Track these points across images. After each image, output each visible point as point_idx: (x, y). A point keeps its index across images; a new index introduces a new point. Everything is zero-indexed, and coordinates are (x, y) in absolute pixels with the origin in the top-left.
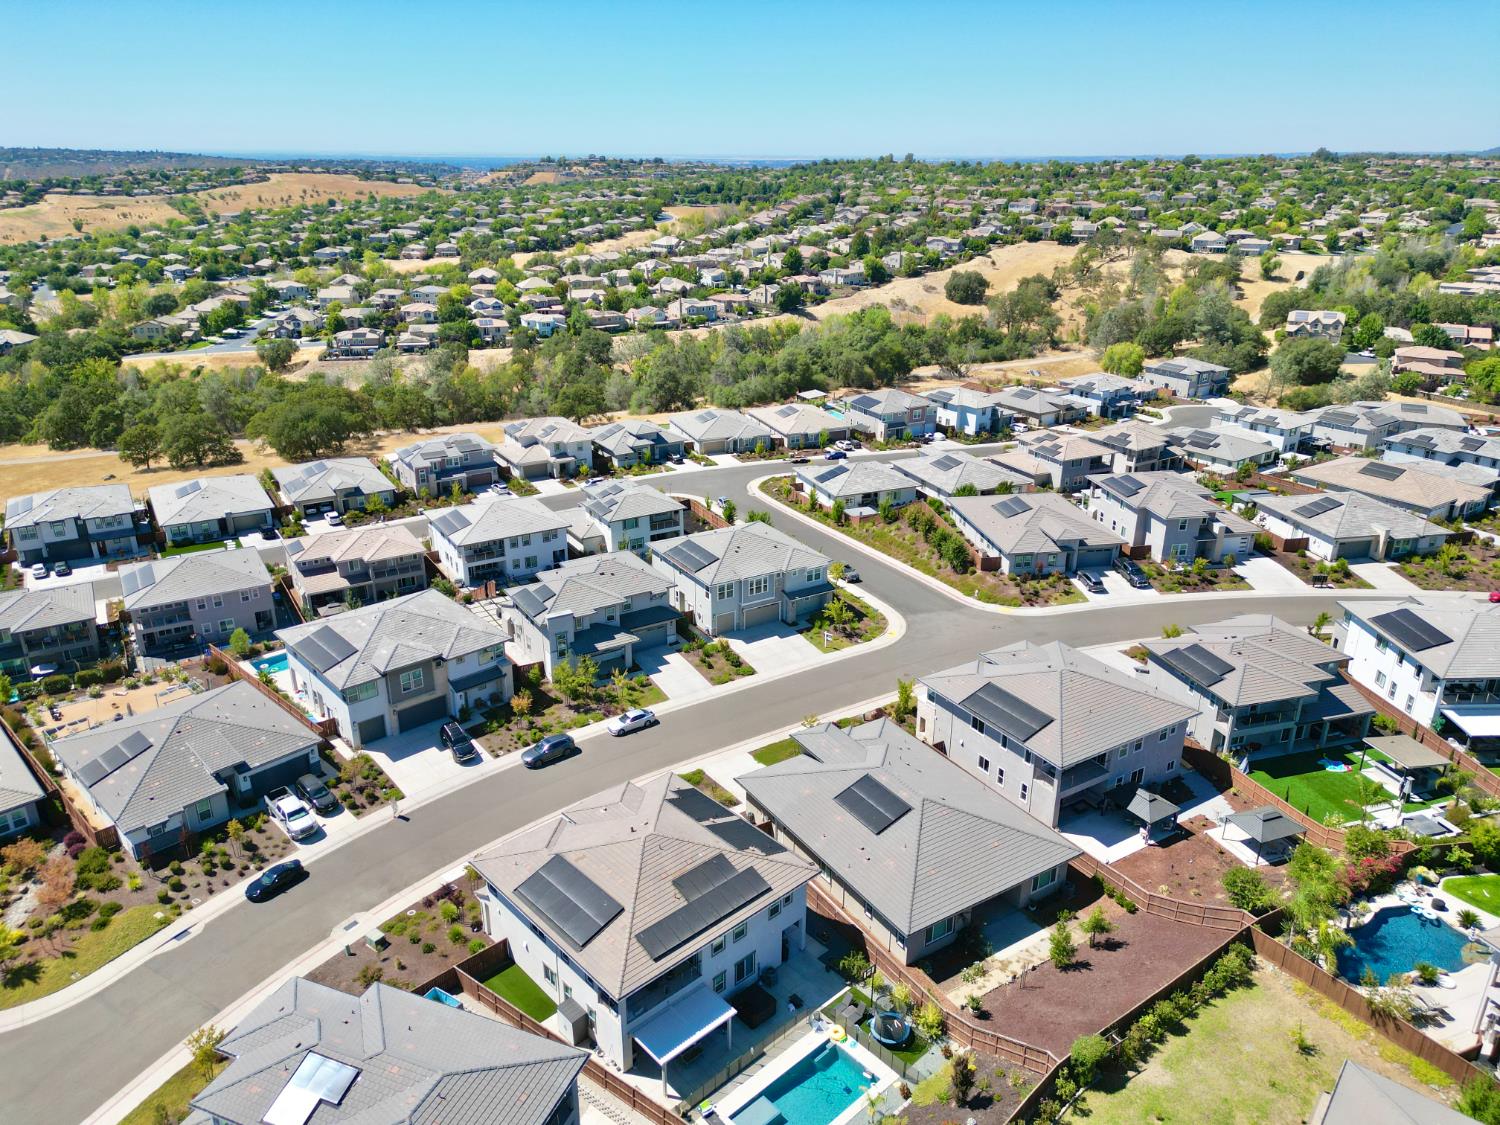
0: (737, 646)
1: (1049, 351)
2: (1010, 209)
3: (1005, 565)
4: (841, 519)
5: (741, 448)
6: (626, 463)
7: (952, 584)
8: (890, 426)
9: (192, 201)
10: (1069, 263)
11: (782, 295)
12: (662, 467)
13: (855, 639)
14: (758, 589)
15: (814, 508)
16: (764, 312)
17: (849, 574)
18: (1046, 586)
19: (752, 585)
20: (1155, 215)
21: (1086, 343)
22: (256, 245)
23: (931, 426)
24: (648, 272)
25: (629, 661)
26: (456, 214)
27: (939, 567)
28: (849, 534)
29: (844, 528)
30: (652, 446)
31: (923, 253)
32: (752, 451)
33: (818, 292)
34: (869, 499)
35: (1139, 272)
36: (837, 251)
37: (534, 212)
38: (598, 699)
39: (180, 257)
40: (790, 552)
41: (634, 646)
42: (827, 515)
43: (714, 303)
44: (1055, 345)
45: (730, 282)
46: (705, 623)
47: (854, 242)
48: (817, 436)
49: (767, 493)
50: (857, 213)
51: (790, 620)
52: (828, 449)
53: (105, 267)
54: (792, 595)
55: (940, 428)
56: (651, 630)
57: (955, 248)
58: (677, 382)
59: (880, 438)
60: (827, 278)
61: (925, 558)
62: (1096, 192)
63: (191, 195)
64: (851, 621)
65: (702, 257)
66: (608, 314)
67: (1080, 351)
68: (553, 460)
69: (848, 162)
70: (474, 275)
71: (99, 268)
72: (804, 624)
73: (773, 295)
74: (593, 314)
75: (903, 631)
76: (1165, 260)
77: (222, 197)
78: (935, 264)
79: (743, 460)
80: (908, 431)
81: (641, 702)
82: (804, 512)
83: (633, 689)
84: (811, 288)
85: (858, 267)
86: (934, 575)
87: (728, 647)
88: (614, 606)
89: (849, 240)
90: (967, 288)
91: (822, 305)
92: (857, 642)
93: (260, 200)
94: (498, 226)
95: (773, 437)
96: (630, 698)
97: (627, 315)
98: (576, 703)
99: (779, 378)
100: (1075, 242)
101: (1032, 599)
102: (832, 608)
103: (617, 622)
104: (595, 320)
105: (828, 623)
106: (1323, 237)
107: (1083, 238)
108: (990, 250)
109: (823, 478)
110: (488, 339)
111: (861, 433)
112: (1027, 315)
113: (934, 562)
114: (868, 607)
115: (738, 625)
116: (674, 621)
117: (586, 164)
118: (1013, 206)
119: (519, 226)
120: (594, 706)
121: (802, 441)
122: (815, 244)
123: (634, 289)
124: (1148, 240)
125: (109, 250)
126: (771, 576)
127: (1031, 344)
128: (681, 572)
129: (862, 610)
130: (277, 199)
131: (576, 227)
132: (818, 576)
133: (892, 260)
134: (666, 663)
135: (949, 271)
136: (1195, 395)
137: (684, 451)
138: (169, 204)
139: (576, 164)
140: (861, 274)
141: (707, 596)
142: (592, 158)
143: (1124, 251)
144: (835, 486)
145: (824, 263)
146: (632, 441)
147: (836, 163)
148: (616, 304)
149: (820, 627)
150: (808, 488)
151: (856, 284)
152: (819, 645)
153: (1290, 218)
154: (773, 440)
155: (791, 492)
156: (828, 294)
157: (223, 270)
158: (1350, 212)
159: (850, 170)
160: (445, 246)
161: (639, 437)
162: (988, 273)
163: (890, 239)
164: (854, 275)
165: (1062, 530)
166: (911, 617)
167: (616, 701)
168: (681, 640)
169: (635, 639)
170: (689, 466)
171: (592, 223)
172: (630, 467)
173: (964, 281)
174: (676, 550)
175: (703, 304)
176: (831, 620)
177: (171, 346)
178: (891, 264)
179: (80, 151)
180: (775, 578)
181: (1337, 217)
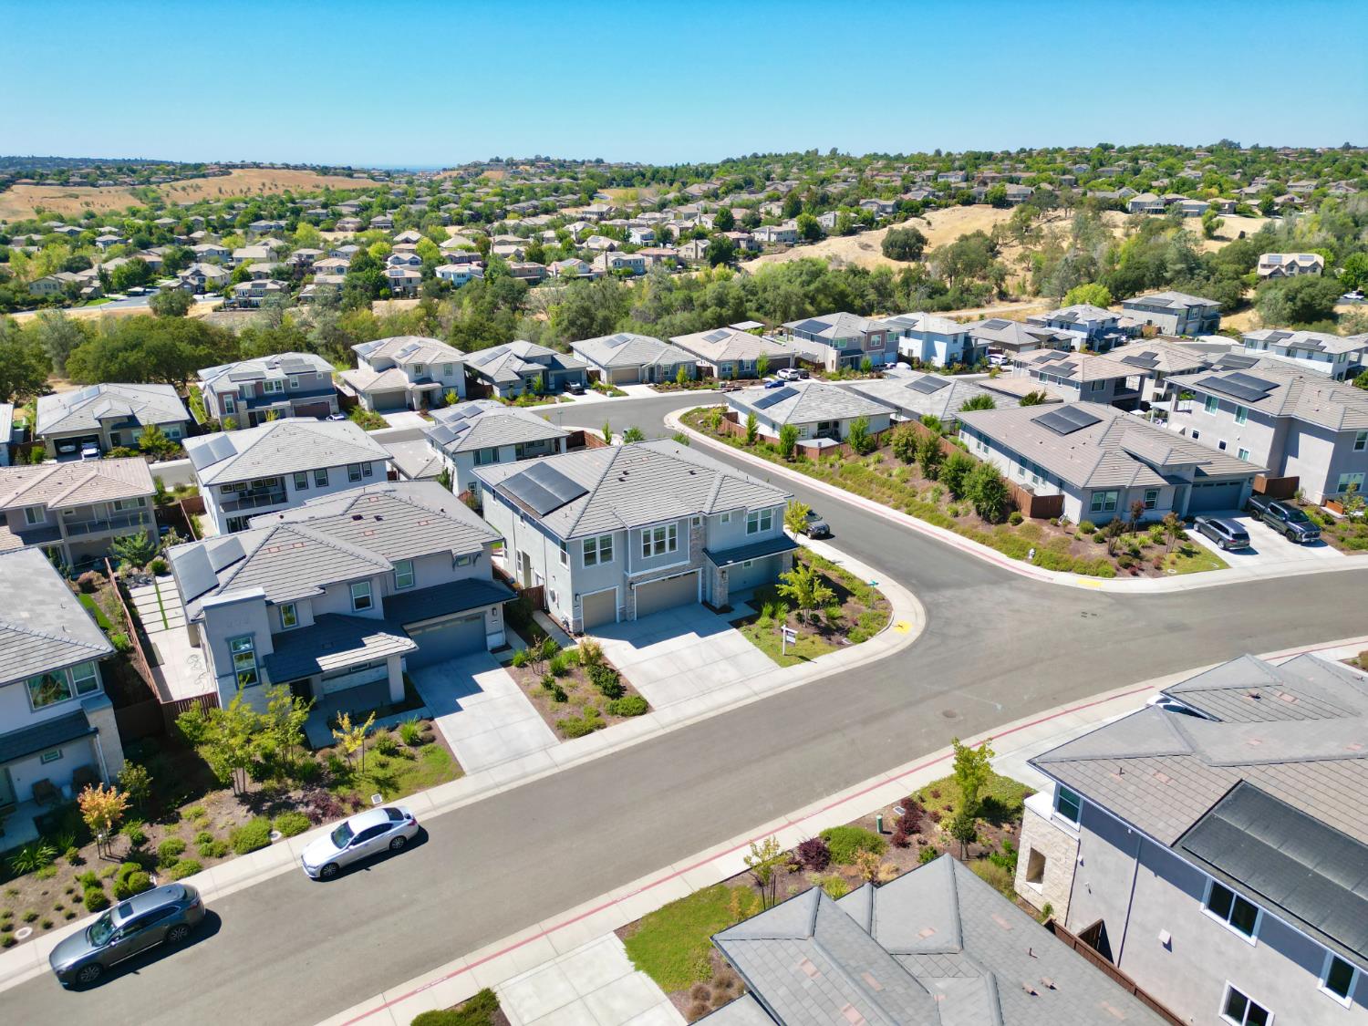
0: (618, 652)
1: (997, 302)
2: (939, 180)
3: (1073, 508)
4: (791, 452)
5: (658, 377)
6: (509, 393)
7: (983, 540)
8: (843, 353)
9: (154, 192)
10: (1008, 222)
11: (713, 249)
12: (557, 399)
13: (836, 637)
14: (660, 547)
15: (753, 440)
16: (695, 267)
17: (814, 525)
18: (1150, 542)
19: (647, 538)
20: (1085, 183)
21: (1037, 293)
22: (192, 218)
23: (892, 355)
24: (577, 233)
25: (397, 689)
26: (397, 195)
27: (956, 514)
28: (805, 473)
29: (797, 464)
30: (544, 372)
31: (857, 213)
32: (673, 381)
33: (751, 248)
34: (828, 429)
35: (1081, 231)
36: (768, 213)
37: (473, 191)
38: (311, 777)
39: (114, 229)
40: (717, 482)
41: (407, 656)
42: (771, 449)
43: (641, 257)
44: (1003, 296)
45: (660, 240)
46: (562, 610)
47: (788, 205)
48: (754, 363)
49: (690, 426)
50: (787, 186)
51: (718, 602)
52: (767, 379)
53: (36, 237)
54: (720, 557)
55: (901, 358)
56: (450, 626)
57: (889, 210)
58: (592, 320)
59: (830, 369)
60: (760, 236)
61: (929, 501)
62: (1022, 166)
63: (154, 187)
64: (826, 603)
65: (632, 221)
66: (528, 265)
67: (1030, 301)
68: (411, 386)
69: (776, 155)
70: (398, 238)
71: (30, 239)
72: (742, 610)
73: (704, 250)
74: (514, 266)
75: (922, 622)
76: (1104, 221)
77: (184, 189)
78: (870, 224)
79: (661, 390)
80: (867, 359)
81: (401, 782)
82: (740, 447)
83: (392, 752)
84: (743, 245)
85: (792, 225)
86: (950, 527)
87: (600, 655)
88: (368, 579)
89: (781, 203)
90: (905, 245)
91: (755, 261)
92: (841, 645)
93: (220, 191)
94: (436, 203)
95: (699, 364)
96: (380, 773)
97: (548, 268)
98: (258, 787)
99: (709, 313)
100: (1008, 205)
101: (1132, 563)
102: (793, 582)
103: (377, 610)
104: (514, 271)
105: (785, 607)
106: (1256, 202)
107: (1017, 202)
108: (924, 212)
109: (765, 403)
110: (398, 290)
111: (807, 362)
112: (970, 269)
113: (946, 506)
114: (851, 578)
115: (623, 613)
116: (499, 606)
117: (532, 163)
118: (942, 177)
119: (456, 203)
120: (296, 795)
121: (735, 369)
122: (747, 207)
123: (559, 246)
124: (1085, 201)
125: (46, 224)
126: (683, 521)
127: (977, 296)
128: (524, 517)
129: (844, 584)
130: (237, 191)
131: (512, 204)
132: (766, 524)
133: (827, 220)
134: (478, 689)
135: (886, 230)
136: (1184, 332)
137: (588, 380)
138: (131, 194)
139: (523, 164)
140: (794, 232)
141: (564, 560)
142: (538, 159)
143: (1061, 212)
144: (780, 413)
145: (756, 223)
146: (519, 365)
147: (764, 156)
148: (538, 257)
149: (772, 616)
150: (743, 418)
151: (790, 241)
152: (772, 651)
153: (1220, 185)
154: (699, 369)
155: (722, 425)
156: (761, 251)
157: (155, 241)
158: (1275, 181)
159: (778, 162)
160: (380, 218)
161: (528, 360)
162: (924, 232)
163: (824, 202)
164: (787, 232)
165: (1166, 451)
166: (929, 597)
167: (350, 783)
168: (517, 640)
169: (406, 644)
170: (591, 397)
171: (527, 200)
172: (514, 398)
173: (902, 237)
174: (518, 480)
175: (630, 257)
176: (792, 603)
177: (68, 302)
178: (825, 224)
179: (70, 159)
180: (690, 526)
181: (1264, 187)
